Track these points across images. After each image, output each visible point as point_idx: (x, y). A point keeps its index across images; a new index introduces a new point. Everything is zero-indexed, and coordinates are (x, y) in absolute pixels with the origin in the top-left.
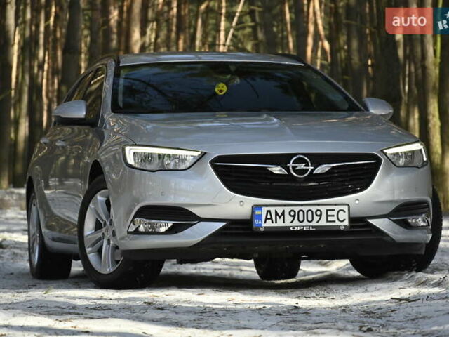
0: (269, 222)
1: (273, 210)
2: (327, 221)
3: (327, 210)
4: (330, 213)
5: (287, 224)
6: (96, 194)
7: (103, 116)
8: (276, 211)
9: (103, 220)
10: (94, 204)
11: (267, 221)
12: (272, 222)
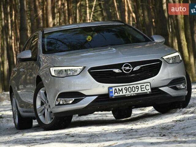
0: (116, 94)
1: (117, 88)
2: (142, 91)
3: (141, 86)
4: (142, 87)
5: (124, 94)
6: (40, 90)
7: (39, 56)
8: (119, 89)
9: (44, 101)
10: (39, 94)
11: (115, 93)
12: (118, 94)
